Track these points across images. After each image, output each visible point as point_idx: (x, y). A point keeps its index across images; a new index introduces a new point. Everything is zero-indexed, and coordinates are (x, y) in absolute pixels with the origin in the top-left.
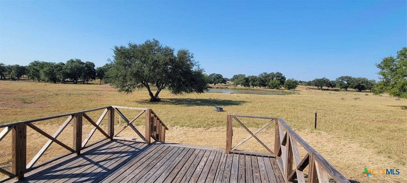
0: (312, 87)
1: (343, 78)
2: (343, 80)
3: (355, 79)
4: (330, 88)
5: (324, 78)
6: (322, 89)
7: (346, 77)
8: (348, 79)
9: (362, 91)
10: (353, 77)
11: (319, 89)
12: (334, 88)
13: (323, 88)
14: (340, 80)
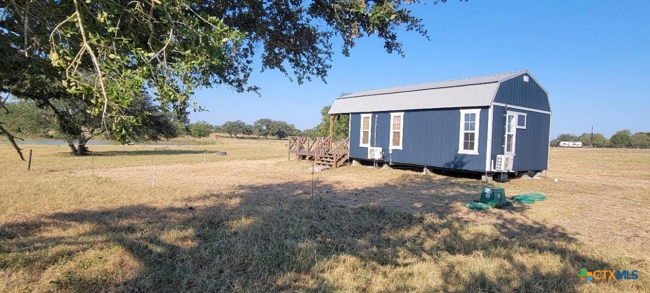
0: (222, 134)
1: (262, 122)
2: (262, 124)
3: (275, 123)
4: (246, 136)
5: (239, 121)
6: (237, 137)
7: (265, 120)
8: (268, 122)
9: (283, 139)
10: (273, 120)
11: (232, 137)
12: (252, 136)
13: (238, 135)
14: (260, 124)
